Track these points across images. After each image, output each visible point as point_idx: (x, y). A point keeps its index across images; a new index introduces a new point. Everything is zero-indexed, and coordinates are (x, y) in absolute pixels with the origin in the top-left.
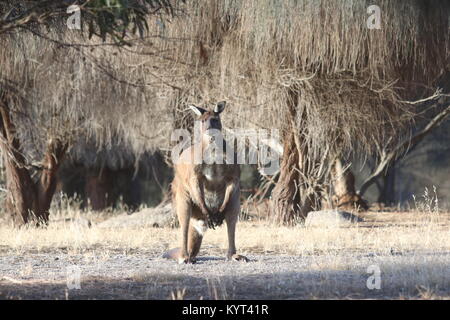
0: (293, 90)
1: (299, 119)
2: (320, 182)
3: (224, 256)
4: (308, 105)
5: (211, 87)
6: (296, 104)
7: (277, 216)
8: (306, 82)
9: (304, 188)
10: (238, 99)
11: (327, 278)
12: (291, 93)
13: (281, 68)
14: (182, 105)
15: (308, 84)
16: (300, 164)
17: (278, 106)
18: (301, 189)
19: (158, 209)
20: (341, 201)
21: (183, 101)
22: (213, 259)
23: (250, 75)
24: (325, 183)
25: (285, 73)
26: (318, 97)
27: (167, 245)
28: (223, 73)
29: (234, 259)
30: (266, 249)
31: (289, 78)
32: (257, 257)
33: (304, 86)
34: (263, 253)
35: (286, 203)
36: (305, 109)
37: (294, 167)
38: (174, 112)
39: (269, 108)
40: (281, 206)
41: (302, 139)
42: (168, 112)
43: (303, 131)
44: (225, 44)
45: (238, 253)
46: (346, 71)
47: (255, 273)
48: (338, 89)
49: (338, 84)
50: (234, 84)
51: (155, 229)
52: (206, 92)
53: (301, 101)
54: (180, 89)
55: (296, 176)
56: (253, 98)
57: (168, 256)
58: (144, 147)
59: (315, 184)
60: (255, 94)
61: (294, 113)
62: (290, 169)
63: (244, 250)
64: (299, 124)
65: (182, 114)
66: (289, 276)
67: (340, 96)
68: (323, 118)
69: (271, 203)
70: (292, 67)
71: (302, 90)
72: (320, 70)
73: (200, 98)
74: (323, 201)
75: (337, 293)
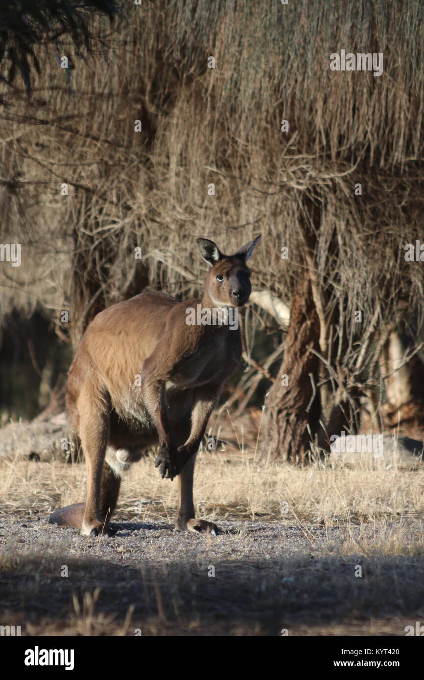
0: (312, 196)
1: (323, 255)
2: (361, 378)
3: (170, 521)
4: (342, 225)
5: (151, 188)
6: (318, 224)
7: (273, 445)
8: (338, 180)
9: (330, 390)
10: (202, 212)
11: (378, 571)
12: (307, 201)
13: (289, 152)
14: (92, 221)
15: (342, 185)
16: (322, 341)
17: (281, 227)
18: (323, 393)
19: (37, 424)
20: (399, 416)
21: (94, 212)
22: (150, 527)
23: (228, 167)
24: (369, 382)
25: (296, 162)
26: (360, 211)
27: (57, 498)
28: (174, 160)
29: (190, 528)
30: (254, 509)
31: (304, 172)
32: (237, 523)
33: (334, 188)
34: (248, 517)
35: (292, 418)
36: (334, 235)
37: (310, 349)
38: (75, 234)
39: (263, 232)
40: (283, 424)
41: (328, 294)
42: (64, 235)
43: (331, 277)
44: (179, 104)
45: (199, 517)
46: (416, 162)
47: (234, 557)
48: (401, 197)
49: (402, 187)
50: (195, 182)
51: (33, 465)
52: (141, 197)
53: (328, 220)
54: (88, 190)
55: (313, 365)
56: (232, 211)
57: (59, 519)
58: (12, 300)
59: (351, 383)
60: (237, 202)
61: (312, 241)
62: (303, 351)
63: (210, 510)
64: (322, 265)
65: (91, 239)
66: (303, 565)
67: (404, 209)
68: (369, 253)
69: (263, 417)
70: (310, 151)
71: (331, 196)
72: (367, 157)
73: (128, 208)
74: (365, 417)
75: (400, 602)
